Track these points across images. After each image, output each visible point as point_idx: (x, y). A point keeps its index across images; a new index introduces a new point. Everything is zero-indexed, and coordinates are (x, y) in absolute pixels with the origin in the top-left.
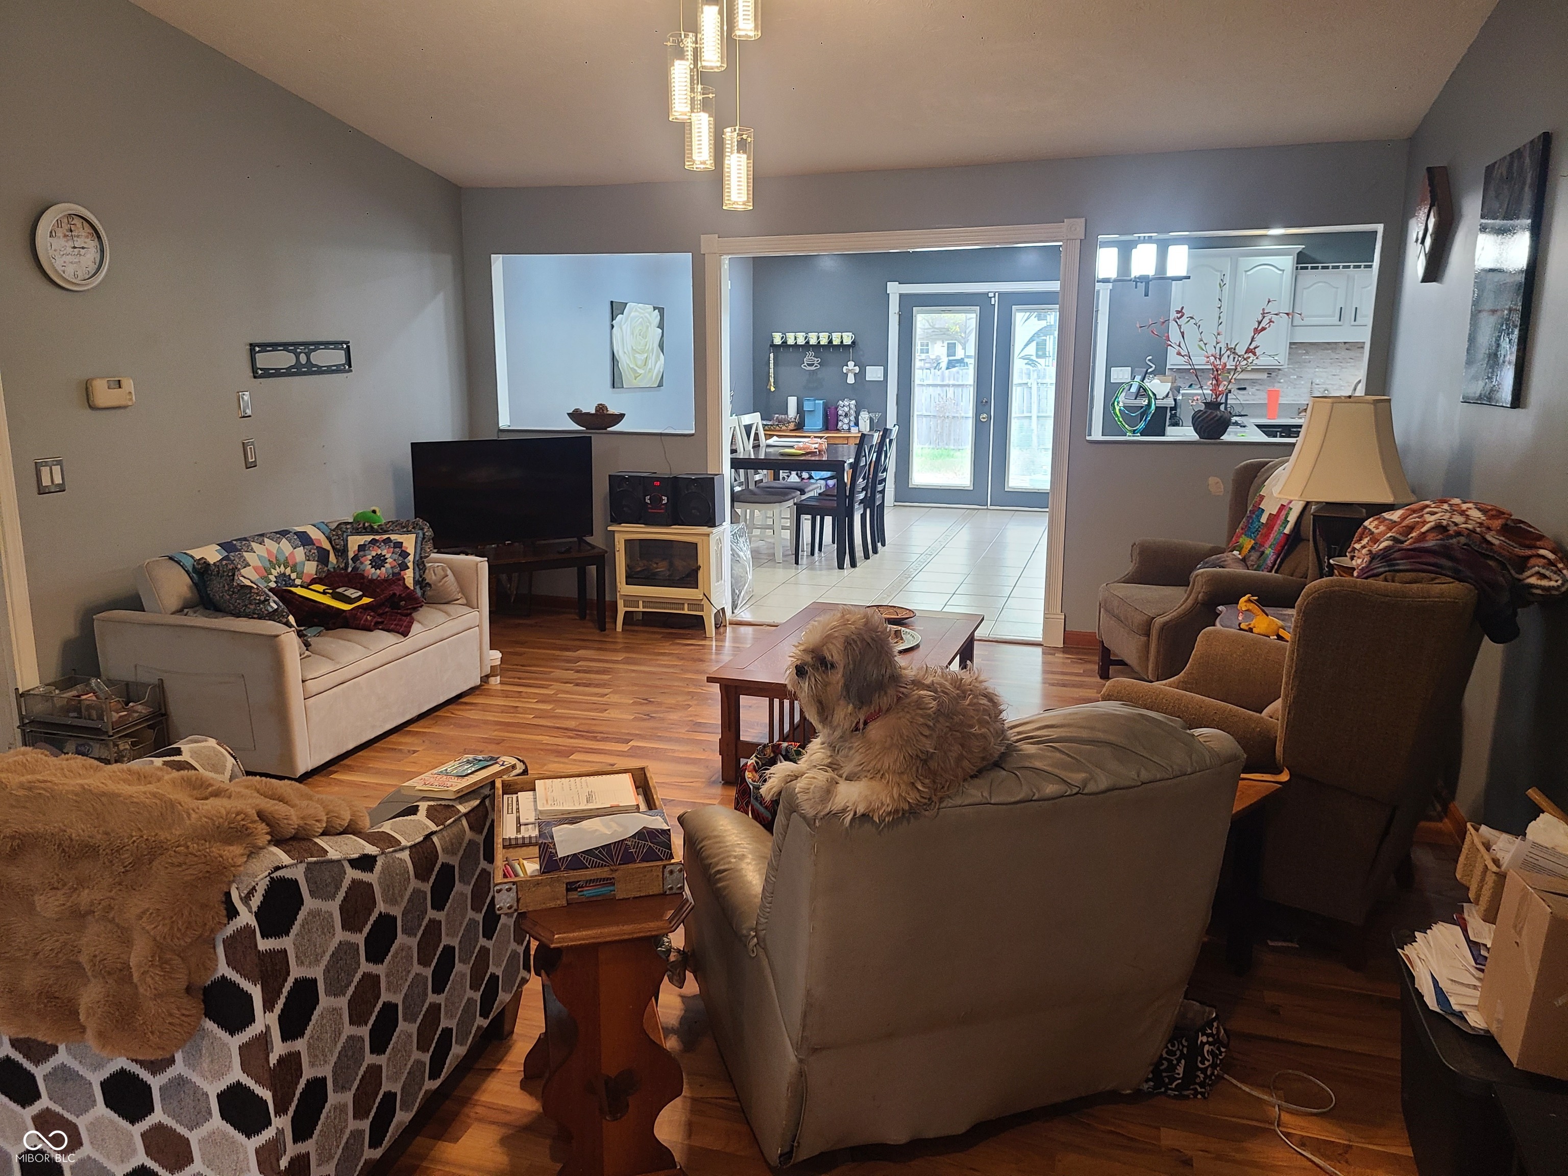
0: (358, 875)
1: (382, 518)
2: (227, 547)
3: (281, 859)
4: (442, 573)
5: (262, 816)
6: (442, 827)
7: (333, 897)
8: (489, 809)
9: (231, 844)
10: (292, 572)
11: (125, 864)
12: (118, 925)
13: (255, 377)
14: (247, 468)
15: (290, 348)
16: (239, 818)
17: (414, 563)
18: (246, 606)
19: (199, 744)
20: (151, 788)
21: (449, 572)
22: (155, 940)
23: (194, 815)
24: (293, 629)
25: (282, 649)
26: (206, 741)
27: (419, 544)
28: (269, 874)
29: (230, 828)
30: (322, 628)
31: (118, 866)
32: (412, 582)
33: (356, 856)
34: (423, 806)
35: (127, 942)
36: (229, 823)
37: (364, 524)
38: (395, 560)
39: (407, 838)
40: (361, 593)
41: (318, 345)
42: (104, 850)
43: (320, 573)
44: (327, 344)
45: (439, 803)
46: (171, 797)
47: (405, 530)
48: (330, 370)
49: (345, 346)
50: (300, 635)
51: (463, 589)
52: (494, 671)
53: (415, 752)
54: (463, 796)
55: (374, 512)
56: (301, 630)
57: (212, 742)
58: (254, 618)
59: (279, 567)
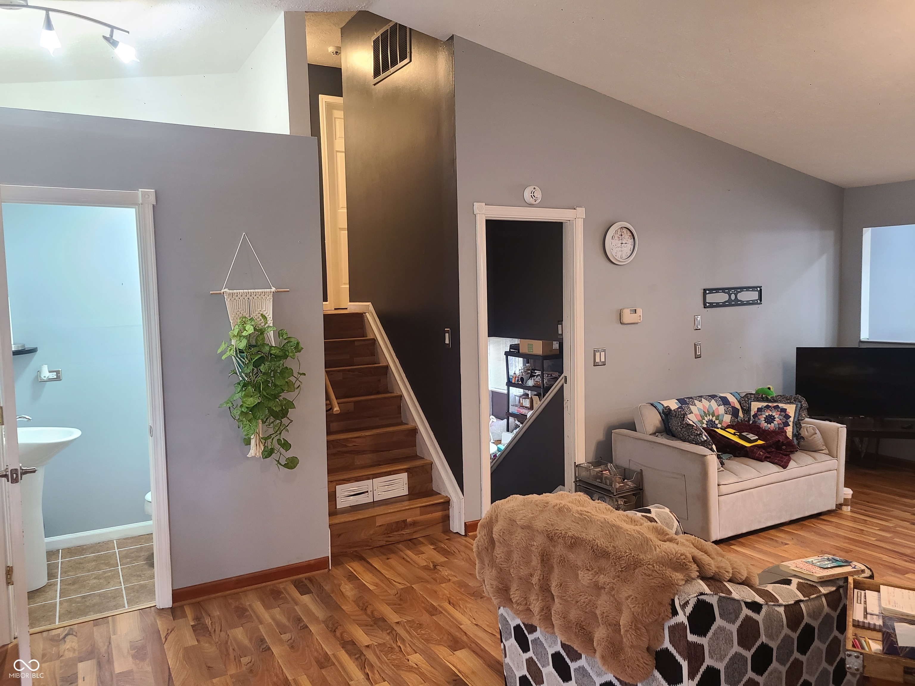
0: (750, 613)
1: (774, 393)
2: (682, 401)
3: (704, 589)
4: (813, 431)
5: (695, 560)
6: (807, 598)
7: (734, 623)
8: (843, 596)
9: (677, 572)
10: (716, 420)
11: (622, 567)
12: (616, 599)
13: (705, 307)
14: (695, 358)
15: (726, 291)
16: (682, 557)
17: (793, 422)
18: (689, 436)
19: (660, 510)
20: (637, 528)
21: (817, 431)
22: (633, 614)
23: (658, 549)
24: (715, 453)
25: (708, 464)
26: (664, 509)
27: (798, 411)
28: (697, 596)
29: (677, 562)
30: (732, 455)
31: (618, 567)
32: (791, 435)
33: (749, 601)
34: (795, 581)
35: (619, 611)
36: (677, 559)
37: (762, 396)
38: (781, 420)
39: (783, 598)
40: (757, 437)
41: (742, 289)
42: (612, 556)
43: (732, 422)
44: (748, 288)
45: (806, 582)
46: (647, 535)
47: (789, 401)
48: (748, 303)
49: (759, 289)
50: (719, 457)
51: (827, 444)
52: (846, 502)
53: (786, 544)
54: (825, 582)
55: (769, 388)
56: (719, 455)
57: (667, 510)
58: (693, 443)
59: (709, 416)
